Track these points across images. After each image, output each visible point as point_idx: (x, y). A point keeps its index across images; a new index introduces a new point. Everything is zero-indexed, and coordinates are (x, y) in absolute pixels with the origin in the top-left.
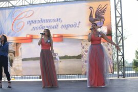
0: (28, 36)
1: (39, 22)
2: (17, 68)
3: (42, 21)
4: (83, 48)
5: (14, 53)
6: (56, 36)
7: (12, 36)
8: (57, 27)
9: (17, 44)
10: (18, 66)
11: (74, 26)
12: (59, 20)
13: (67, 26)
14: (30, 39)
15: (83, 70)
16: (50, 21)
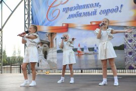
0: (64, 25)
1: (75, 8)
2: (51, 60)
3: (79, 7)
4: (126, 36)
5: (49, 44)
6: (94, 24)
7: (46, 25)
8: (95, 13)
9: (52, 35)
10: (53, 58)
11: (116, 10)
12: (97, 5)
13: (106, 12)
15: (127, 63)
16: (87, 6)
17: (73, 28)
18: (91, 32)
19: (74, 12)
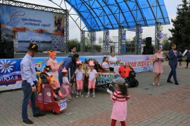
1: (29, 20)
3: (31, 20)
4: (52, 37)
5: (12, 37)
6: (39, 30)
7: (10, 25)
8: (39, 25)
9: (14, 32)
11: (49, 25)
13: (45, 25)
14: (24, 30)
16: (34, 20)
17: (28, 30)
18: (37, 34)
19: (28, 22)
